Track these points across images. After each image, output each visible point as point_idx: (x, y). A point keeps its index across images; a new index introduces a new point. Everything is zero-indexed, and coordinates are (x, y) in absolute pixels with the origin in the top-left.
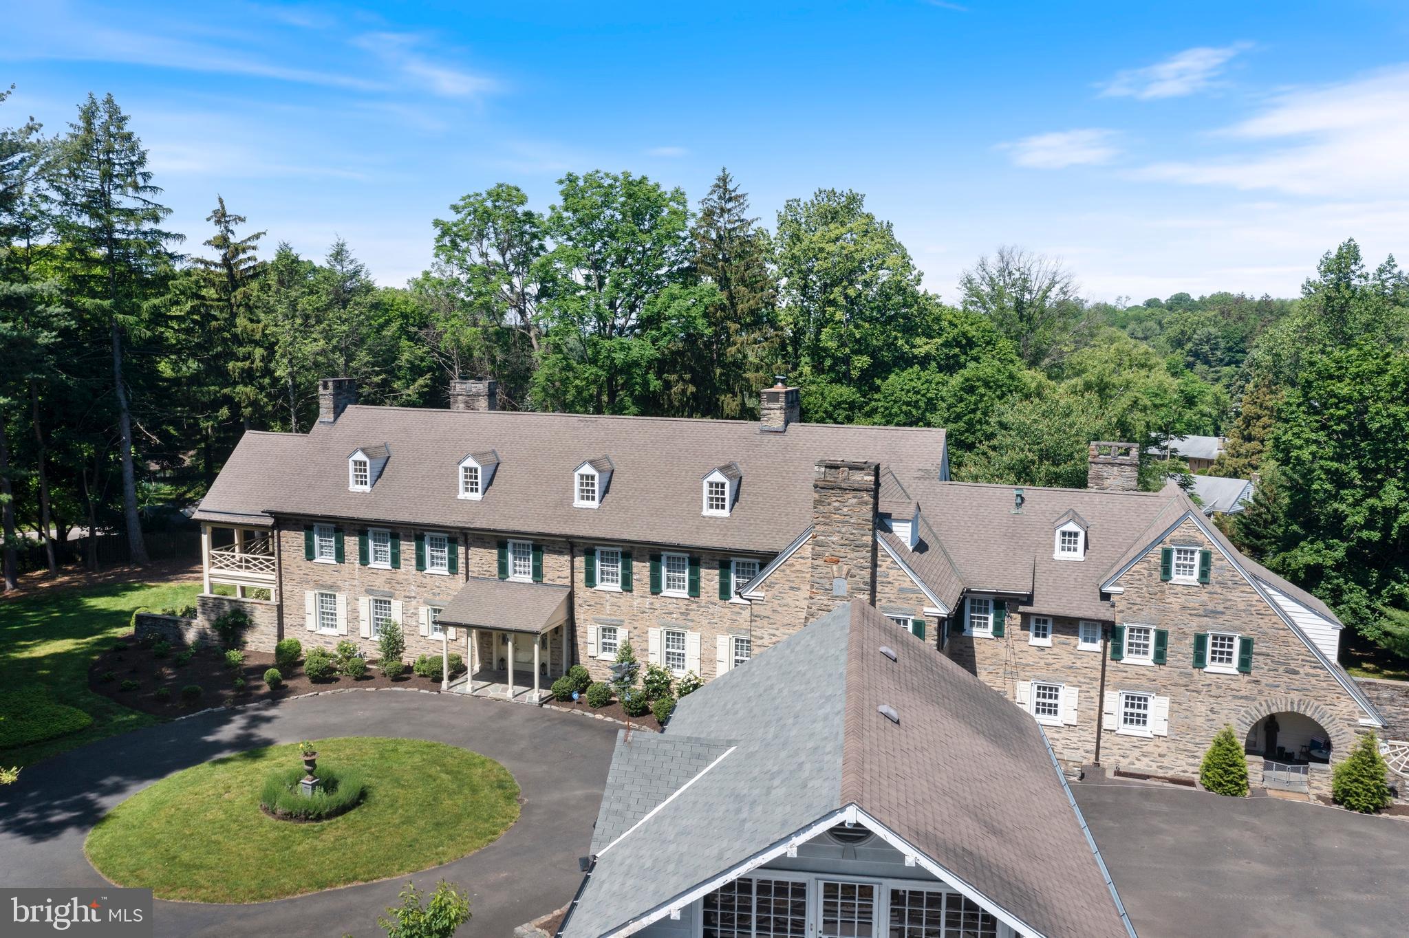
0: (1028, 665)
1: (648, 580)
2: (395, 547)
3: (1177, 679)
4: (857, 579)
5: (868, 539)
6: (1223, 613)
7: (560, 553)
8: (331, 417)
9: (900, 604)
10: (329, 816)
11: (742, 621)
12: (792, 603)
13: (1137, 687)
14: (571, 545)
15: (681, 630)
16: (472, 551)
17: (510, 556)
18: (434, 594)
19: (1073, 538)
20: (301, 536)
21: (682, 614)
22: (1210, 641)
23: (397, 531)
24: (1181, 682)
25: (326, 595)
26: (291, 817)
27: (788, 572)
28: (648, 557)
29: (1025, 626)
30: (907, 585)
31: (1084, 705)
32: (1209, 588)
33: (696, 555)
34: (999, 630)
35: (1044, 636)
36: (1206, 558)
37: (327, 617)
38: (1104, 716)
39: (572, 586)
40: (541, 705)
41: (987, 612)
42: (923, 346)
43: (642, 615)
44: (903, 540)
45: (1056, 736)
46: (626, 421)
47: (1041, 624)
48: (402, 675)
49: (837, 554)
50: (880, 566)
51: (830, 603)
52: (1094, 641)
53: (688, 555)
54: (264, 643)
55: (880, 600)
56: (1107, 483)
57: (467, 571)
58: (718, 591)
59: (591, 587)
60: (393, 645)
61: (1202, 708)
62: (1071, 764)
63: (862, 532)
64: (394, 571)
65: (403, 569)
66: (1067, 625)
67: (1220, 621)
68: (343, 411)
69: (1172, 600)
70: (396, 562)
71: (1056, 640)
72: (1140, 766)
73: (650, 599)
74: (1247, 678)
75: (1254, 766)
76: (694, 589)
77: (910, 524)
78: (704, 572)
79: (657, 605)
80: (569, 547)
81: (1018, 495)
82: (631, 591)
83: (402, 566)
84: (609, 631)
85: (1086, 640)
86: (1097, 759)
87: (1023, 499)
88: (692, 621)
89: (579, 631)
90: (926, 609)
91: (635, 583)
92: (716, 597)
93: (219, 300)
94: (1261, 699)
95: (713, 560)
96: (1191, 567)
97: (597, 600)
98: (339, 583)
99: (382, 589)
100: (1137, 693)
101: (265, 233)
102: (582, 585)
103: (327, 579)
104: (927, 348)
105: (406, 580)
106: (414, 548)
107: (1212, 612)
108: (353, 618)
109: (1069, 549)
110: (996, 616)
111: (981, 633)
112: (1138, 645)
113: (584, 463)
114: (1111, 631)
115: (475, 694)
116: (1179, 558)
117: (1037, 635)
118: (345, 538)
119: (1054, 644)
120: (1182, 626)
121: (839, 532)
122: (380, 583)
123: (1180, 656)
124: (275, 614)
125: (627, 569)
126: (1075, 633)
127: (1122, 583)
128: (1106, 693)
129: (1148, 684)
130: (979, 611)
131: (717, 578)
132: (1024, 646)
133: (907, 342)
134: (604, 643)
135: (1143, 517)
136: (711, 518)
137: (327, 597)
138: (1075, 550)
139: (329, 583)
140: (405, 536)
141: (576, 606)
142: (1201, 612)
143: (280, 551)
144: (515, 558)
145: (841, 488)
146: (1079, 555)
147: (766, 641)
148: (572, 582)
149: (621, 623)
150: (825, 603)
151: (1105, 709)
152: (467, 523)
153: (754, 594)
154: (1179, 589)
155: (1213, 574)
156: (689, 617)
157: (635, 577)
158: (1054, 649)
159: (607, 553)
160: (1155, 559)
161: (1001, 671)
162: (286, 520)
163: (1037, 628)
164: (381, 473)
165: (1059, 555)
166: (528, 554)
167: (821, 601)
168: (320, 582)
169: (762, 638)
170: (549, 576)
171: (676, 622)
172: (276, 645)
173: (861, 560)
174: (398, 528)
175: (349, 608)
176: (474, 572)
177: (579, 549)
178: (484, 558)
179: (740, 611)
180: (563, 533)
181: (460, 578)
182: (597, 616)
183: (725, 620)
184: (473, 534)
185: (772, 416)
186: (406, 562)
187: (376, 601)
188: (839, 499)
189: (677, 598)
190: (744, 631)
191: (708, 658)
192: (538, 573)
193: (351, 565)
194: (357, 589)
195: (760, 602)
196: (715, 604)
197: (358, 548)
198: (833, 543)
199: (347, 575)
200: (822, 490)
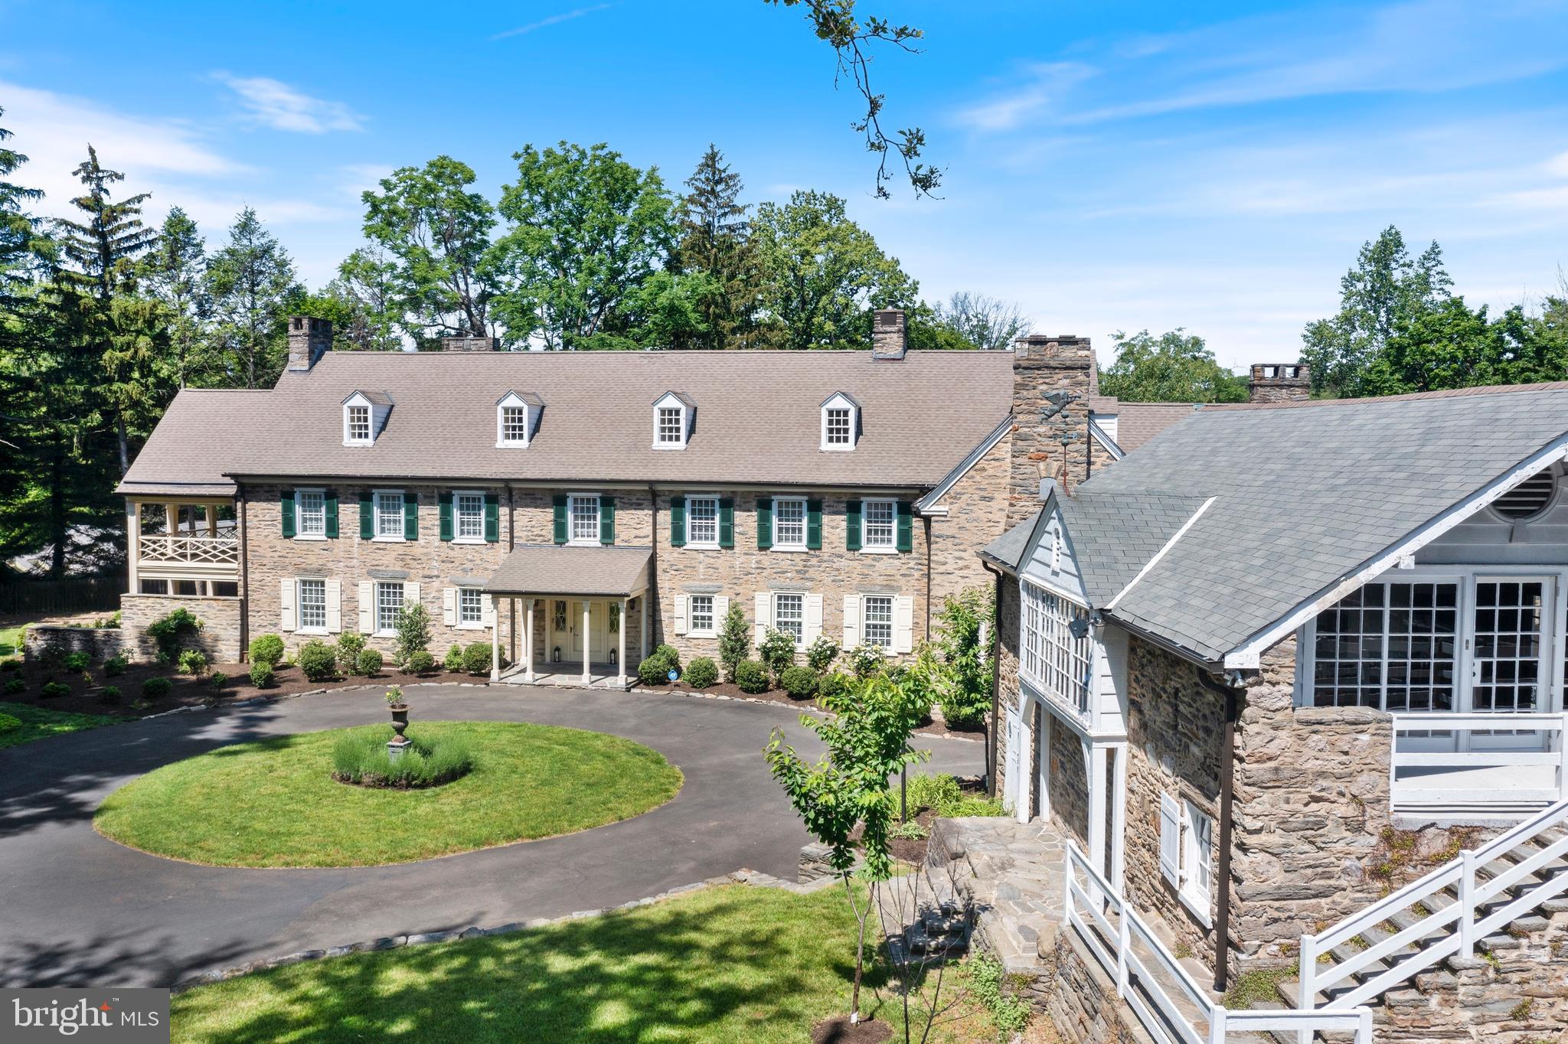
1: (754, 532)
2: (411, 513)
4: (1070, 477)
5: (1083, 428)
7: (638, 506)
8: (305, 364)
11: (875, 575)
12: (984, 518)
14: (655, 495)
15: (796, 593)
16: (519, 511)
17: (570, 516)
18: (464, 570)
20: (277, 507)
21: (798, 572)
23: (415, 492)
25: (311, 583)
26: (387, 785)
27: (978, 478)
28: (754, 503)
33: (817, 497)
37: (313, 612)
39: (654, 547)
40: (628, 690)
43: (746, 578)
48: (428, 670)
49: (1043, 448)
50: (1094, 463)
51: (1037, 509)
53: (806, 498)
54: (221, 651)
57: (512, 537)
58: (845, 540)
59: (679, 546)
60: (415, 635)
63: (1076, 419)
64: (409, 543)
65: (421, 541)
68: (319, 358)
70: (412, 532)
73: (758, 556)
76: (815, 538)
77: (1116, 420)
78: (826, 519)
79: (766, 564)
80: (650, 497)
82: (732, 548)
83: (420, 536)
84: (702, 601)
88: (812, 579)
89: (663, 604)
91: (737, 538)
92: (843, 548)
95: (839, 501)
97: (687, 562)
98: (330, 565)
99: (391, 568)
101: (149, 196)
102: (668, 544)
103: (313, 561)
105: (425, 554)
106: (438, 513)
108: (350, 608)
113: (666, 394)
115: (537, 683)
118: (341, 505)
121: (1047, 421)
122: (389, 562)
124: (238, 612)
125: (727, 521)
131: (844, 525)
134: (695, 618)
136: (832, 452)
137: (313, 585)
139: (315, 566)
140: (425, 497)
141: (659, 572)
143: (245, 528)
144: (576, 518)
145: (1048, 367)
147: (949, 568)
148: (655, 541)
149: (718, 590)
152: (511, 474)
153: (934, 508)
156: (807, 576)
157: (737, 529)
159: (700, 502)
162: (257, 485)
164: (388, 421)
166: (595, 510)
167: (1025, 509)
168: (303, 566)
169: (944, 564)
170: (623, 536)
171: (790, 583)
172: (238, 653)
173: (1076, 454)
174: (416, 487)
175: (344, 597)
176: (520, 537)
177: (663, 498)
178: (535, 519)
179: (874, 563)
180: (645, 478)
181: (502, 547)
182: (687, 583)
183: (854, 576)
184: (520, 489)
185: (888, 340)
186: (427, 531)
187: (382, 585)
188: (1047, 380)
189: (792, 553)
190: (878, 588)
191: (833, 624)
192: (608, 533)
193: (348, 540)
194: (356, 571)
195: (943, 519)
196: (841, 556)
197: (358, 517)
198: (1039, 435)
199: (342, 554)
200: (1026, 371)
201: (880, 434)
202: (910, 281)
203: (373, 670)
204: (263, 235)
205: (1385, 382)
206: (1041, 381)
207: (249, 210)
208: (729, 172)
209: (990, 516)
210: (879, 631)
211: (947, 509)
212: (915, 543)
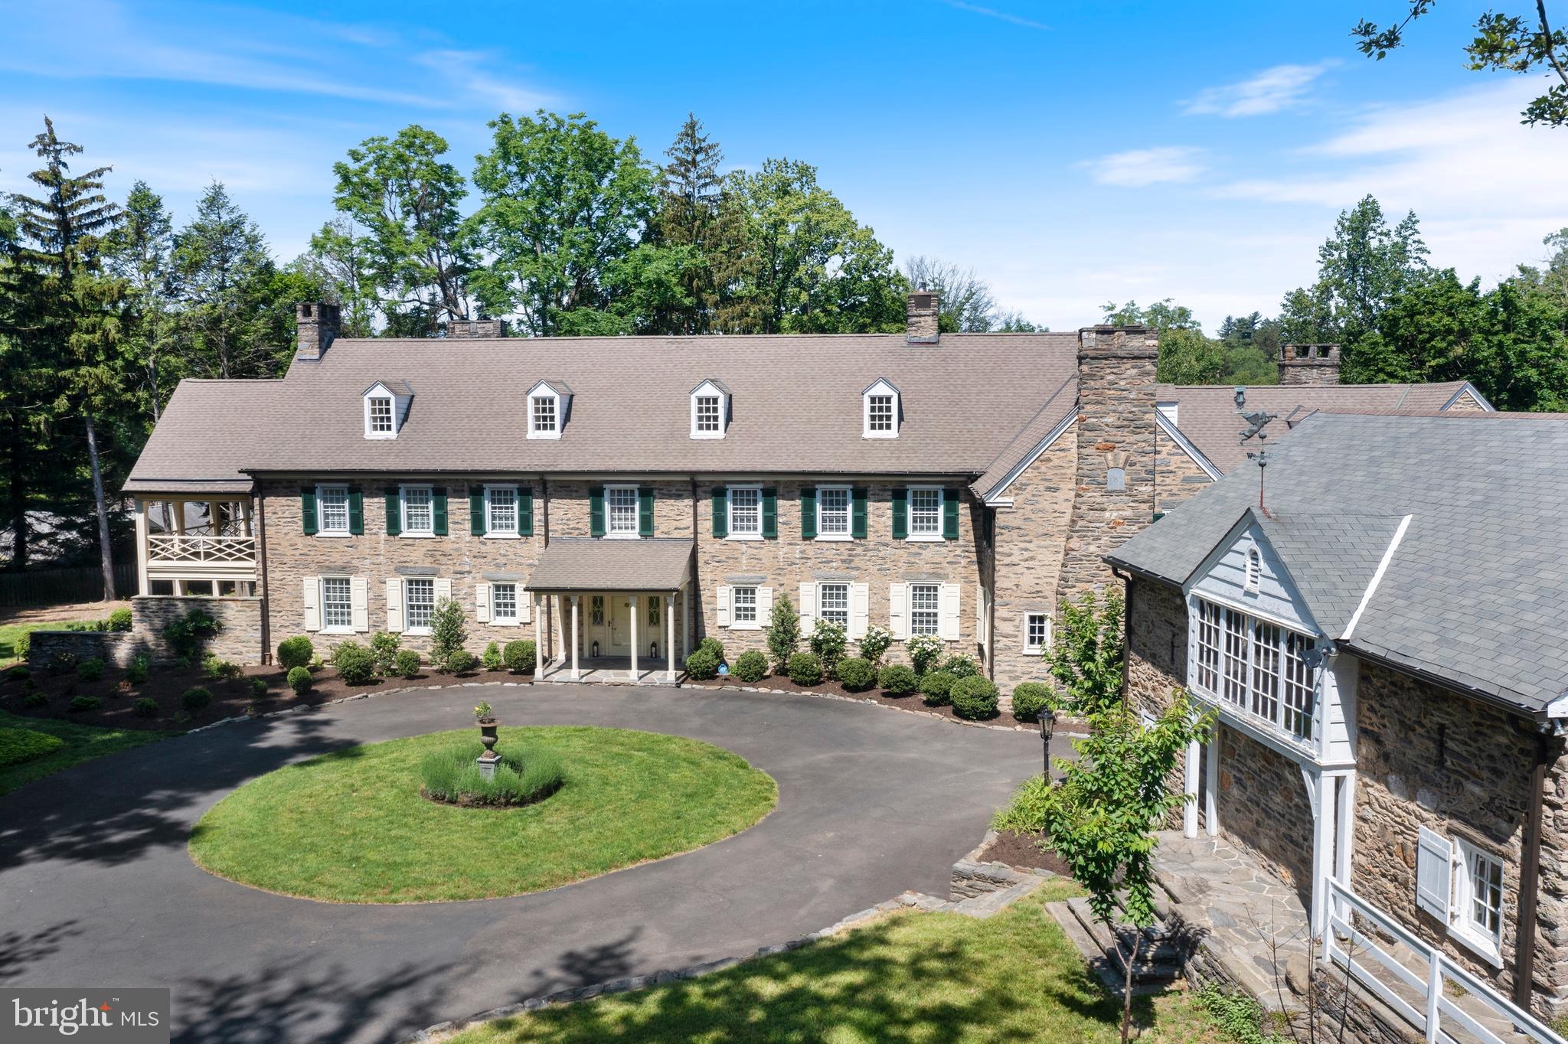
1: (798, 522)
2: (441, 507)
4: (1138, 467)
5: (1150, 418)
7: (678, 496)
8: (315, 353)
10: (535, 798)
11: (922, 563)
12: (1050, 508)
14: (695, 485)
15: (841, 583)
16: (554, 503)
17: (607, 506)
18: (498, 565)
20: (298, 502)
23: (443, 485)
25: (335, 581)
27: (1043, 469)
28: (798, 493)
30: (1192, 472)
33: (862, 486)
37: (338, 610)
39: (695, 539)
40: (678, 686)
43: (790, 568)
48: (468, 669)
49: (1111, 438)
50: (1160, 453)
51: (1104, 500)
53: (850, 487)
54: (241, 653)
55: (1160, 494)
57: (547, 531)
58: (890, 529)
59: (721, 537)
60: (451, 633)
63: (1144, 409)
64: (438, 539)
65: (452, 536)
68: (329, 345)
70: (441, 527)
73: (803, 546)
76: (860, 527)
77: (1176, 408)
78: (871, 506)
79: (811, 554)
80: (690, 488)
81: (1239, 393)
82: (775, 538)
83: (450, 531)
84: (745, 592)
87: (1243, 398)
89: (705, 596)
91: (780, 528)
92: (888, 536)
95: (884, 489)
97: (729, 553)
98: (355, 562)
99: (420, 565)
102: (709, 536)
103: (337, 559)
105: (456, 550)
106: (468, 506)
108: (378, 606)
113: (704, 382)
115: (584, 680)
118: (365, 500)
121: (1114, 411)
122: (417, 558)
124: (258, 613)
125: (770, 511)
131: (890, 513)
134: (738, 609)
136: (875, 440)
137: (337, 584)
139: (339, 563)
140: (455, 491)
141: (700, 564)
144: (613, 510)
145: (1116, 357)
147: (1015, 559)
148: (696, 533)
149: (762, 581)
150: (1098, 500)
152: (548, 466)
153: (999, 499)
156: (852, 565)
157: (780, 519)
159: (742, 492)
162: (272, 482)
164: (410, 412)
166: (633, 502)
167: (1093, 499)
168: (327, 564)
169: (1010, 555)
170: (663, 528)
171: (835, 573)
172: (260, 655)
173: (1144, 444)
174: (444, 480)
175: (371, 595)
176: (556, 531)
177: (704, 489)
178: (570, 512)
179: (920, 551)
180: (686, 469)
181: (537, 541)
182: (729, 575)
183: (900, 565)
184: (555, 481)
185: (923, 324)
186: (457, 526)
187: (410, 582)
188: (1115, 370)
189: (836, 542)
190: (924, 576)
191: (879, 613)
192: (647, 525)
193: (373, 537)
194: (382, 568)
195: (1008, 510)
196: (887, 545)
197: (384, 512)
198: (1107, 425)
199: (368, 551)
200: (1093, 362)
201: (922, 420)
202: (884, 250)
203: (411, 671)
204: (232, 210)
205: (1380, 353)
206: (1108, 371)
207: (218, 184)
208: (709, 142)
209: (1056, 507)
210: (925, 619)
211: (1012, 500)
212: (961, 530)
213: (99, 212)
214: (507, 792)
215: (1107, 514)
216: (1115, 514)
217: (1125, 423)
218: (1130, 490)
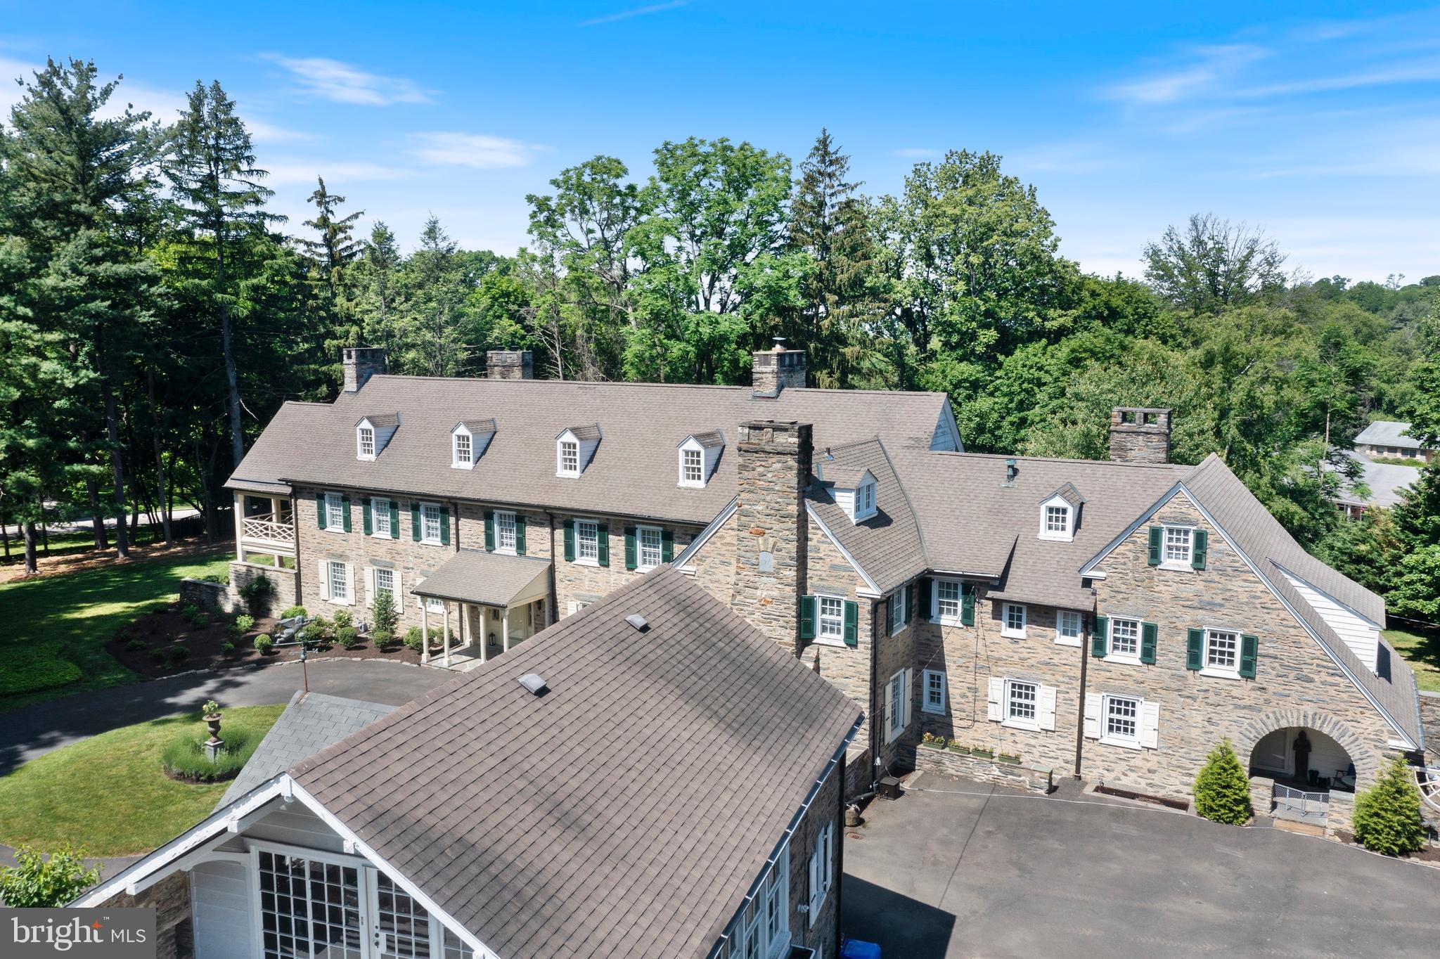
0: (1000, 659)
1: (623, 555)
2: (394, 516)
3: (1168, 682)
4: (783, 553)
5: (793, 509)
6: (1221, 605)
7: (541, 525)
8: (355, 387)
9: (832, 583)
12: (724, 579)
13: (1122, 690)
14: (552, 517)
16: (462, 521)
17: (496, 528)
18: (429, 565)
19: (1061, 515)
20: (315, 504)
22: (1206, 638)
23: (396, 500)
24: (1173, 686)
25: (336, 564)
26: (184, 778)
27: (718, 544)
28: (623, 530)
29: (997, 615)
30: (838, 561)
31: (1063, 708)
32: (1205, 575)
33: (669, 529)
34: (968, 619)
35: (1019, 627)
36: (1201, 539)
37: (338, 587)
38: (1085, 722)
39: (553, 560)
41: (956, 597)
42: (1057, 319)
44: (846, 512)
45: (1033, 742)
46: (623, 388)
47: (1017, 613)
49: (762, 525)
50: (811, 540)
51: (757, 579)
52: (1074, 634)
53: (661, 529)
55: (811, 578)
56: (1131, 454)
57: (458, 542)
59: (571, 561)
60: (386, 617)
61: (1198, 718)
62: (1037, 774)
63: (786, 501)
64: (394, 541)
65: (402, 539)
66: (1043, 614)
67: (1218, 615)
68: (367, 381)
69: (1161, 588)
70: (395, 531)
71: (1031, 632)
72: (1128, 782)
73: (626, 575)
74: (1250, 684)
75: (1260, 791)
77: (853, 494)
78: (676, 547)
80: (549, 518)
81: (1009, 466)
82: (608, 566)
83: (401, 536)
85: (1065, 633)
86: (1078, 770)
87: (1015, 471)
89: (561, 607)
90: (859, 589)
91: (611, 558)
93: (321, 279)
94: (1269, 710)
95: (686, 534)
96: (1186, 549)
97: (576, 575)
98: (347, 553)
99: (384, 559)
100: (1124, 697)
101: (362, 213)
102: (562, 558)
103: (337, 549)
104: (1061, 320)
105: (405, 550)
106: (410, 518)
107: (1209, 604)
108: (360, 587)
109: (1057, 529)
110: (964, 602)
111: (949, 620)
112: (1125, 641)
113: (566, 430)
114: (1091, 623)
115: (450, 668)
116: (1170, 539)
117: (1011, 625)
118: (352, 507)
119: (1029, 636)
120: (1174, 620)
121: (764, 500)
122: (382, 553)
123: (1171, 656)
124: (293, 582)
125: (604, 542)
126: (1052, 624)
127: (1104, 567)
128: (1087, 694)
129: (1135, 687)
130: (948, 596)
132: (995, 637)
133: (1039, 315)
135: (1150, 492)
136: (686, 489)
137: (338, 566)
138: (1063, 529)
139: (339, 552)
140: (403, 505)
141: (557, 581)
142: (1196, 604)
143: (297, 519)
144: (502, 530)
145: (764, 452)
146: (1067, 536)
148: (553, 555)
150: (752, 579)
151: (1087, 714)
152: (454, 492)
153: (686, 568)
154: (1170, 575)
155: (1210, 558)
157: (611, 551)
158: (1029, 642)
159: (585, 525)
160: (1142, 540)
161: (972, 665)
162: (302, 488)
163: (1011, 617)
164: (389, 442)
165: (1044, 534)
166: (512, 525)
167: (747, 578)
168: (331, 551)
170: (532, 549)
173: (787, 533)
174: (397, 497)
175: (357, 578)
176: (464, 543)
177: (558, 521)
178: (472, 529)
180: (543, 504)
181: (453, 547)
182: (577, 592)
184: (460, 504)
185: (765, 380)
186: (404, 532)
187: (380, 571)
188: (763, 463)
192: (521, 545)
193: (357, 535)
194: (363, 559)
197: (362, 517)
198: (758, 512)
199: (354, 545)
200: (746, 454)
204: (445, 239)
206: (759, 463)
207: (435, 219)
208: (839, 154)
211: (694, 569)
213: (350, 247)
214: (196, 772)
215: (759, 592)
216: (765, 593)
217: (772, 512)
218: (778, 573)
